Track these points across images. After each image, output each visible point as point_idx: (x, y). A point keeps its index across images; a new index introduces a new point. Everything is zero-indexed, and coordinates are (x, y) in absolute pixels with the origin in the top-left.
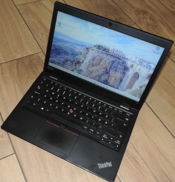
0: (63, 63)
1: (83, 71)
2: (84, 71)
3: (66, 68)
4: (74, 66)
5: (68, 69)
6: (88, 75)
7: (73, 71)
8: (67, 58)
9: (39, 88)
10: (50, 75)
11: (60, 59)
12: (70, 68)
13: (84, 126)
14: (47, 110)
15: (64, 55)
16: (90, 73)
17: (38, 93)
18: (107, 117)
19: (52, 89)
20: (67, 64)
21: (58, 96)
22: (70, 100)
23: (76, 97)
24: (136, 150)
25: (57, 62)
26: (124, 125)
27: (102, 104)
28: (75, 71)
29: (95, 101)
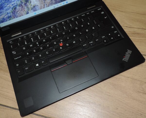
0: (13, 13)
1: (37, 6)
2: (39, 5)
3: (20, 16)
4: (25, 7)
5: (22, 15)
6: (44, 5)
7: (28, 13)
8: (13, 5)
9: (14, 52)
10: (11, 35)
11: (7, 12)
12: (23, 14)
13: (82, 46)
14: (42, 62)
15: (8, 4)
16: (44, 2)
17: (19, 57)
18: (89, 24)
19: (26, 43)
20: (18, 11)
21: (37, 43)
22: (51, 38)
23: (51, 31)
24: (129, 27)
25: (6, 18)
26: (105, 18)
27: (75, 18)
28: (29, 12)
29: (68, 21)
